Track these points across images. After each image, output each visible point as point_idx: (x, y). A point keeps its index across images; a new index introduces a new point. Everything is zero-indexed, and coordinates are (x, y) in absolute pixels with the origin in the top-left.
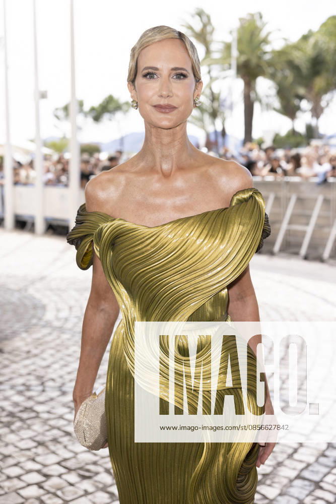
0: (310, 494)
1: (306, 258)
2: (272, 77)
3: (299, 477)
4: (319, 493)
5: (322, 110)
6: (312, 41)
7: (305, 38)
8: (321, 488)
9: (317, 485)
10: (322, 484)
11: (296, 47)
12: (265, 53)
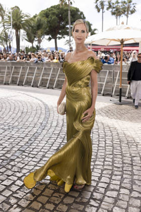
0: (21, 154)
1: (33, 86)
2: (25, 29)
3: (18, 150)
4: (24, 154)
5: (41, 41)
6: (37, 18)
7: (35, 17)
8: (25, 152)
9: (24, 152)
10: (26, 151)
11: (32, 19)
12: (22, 21)
